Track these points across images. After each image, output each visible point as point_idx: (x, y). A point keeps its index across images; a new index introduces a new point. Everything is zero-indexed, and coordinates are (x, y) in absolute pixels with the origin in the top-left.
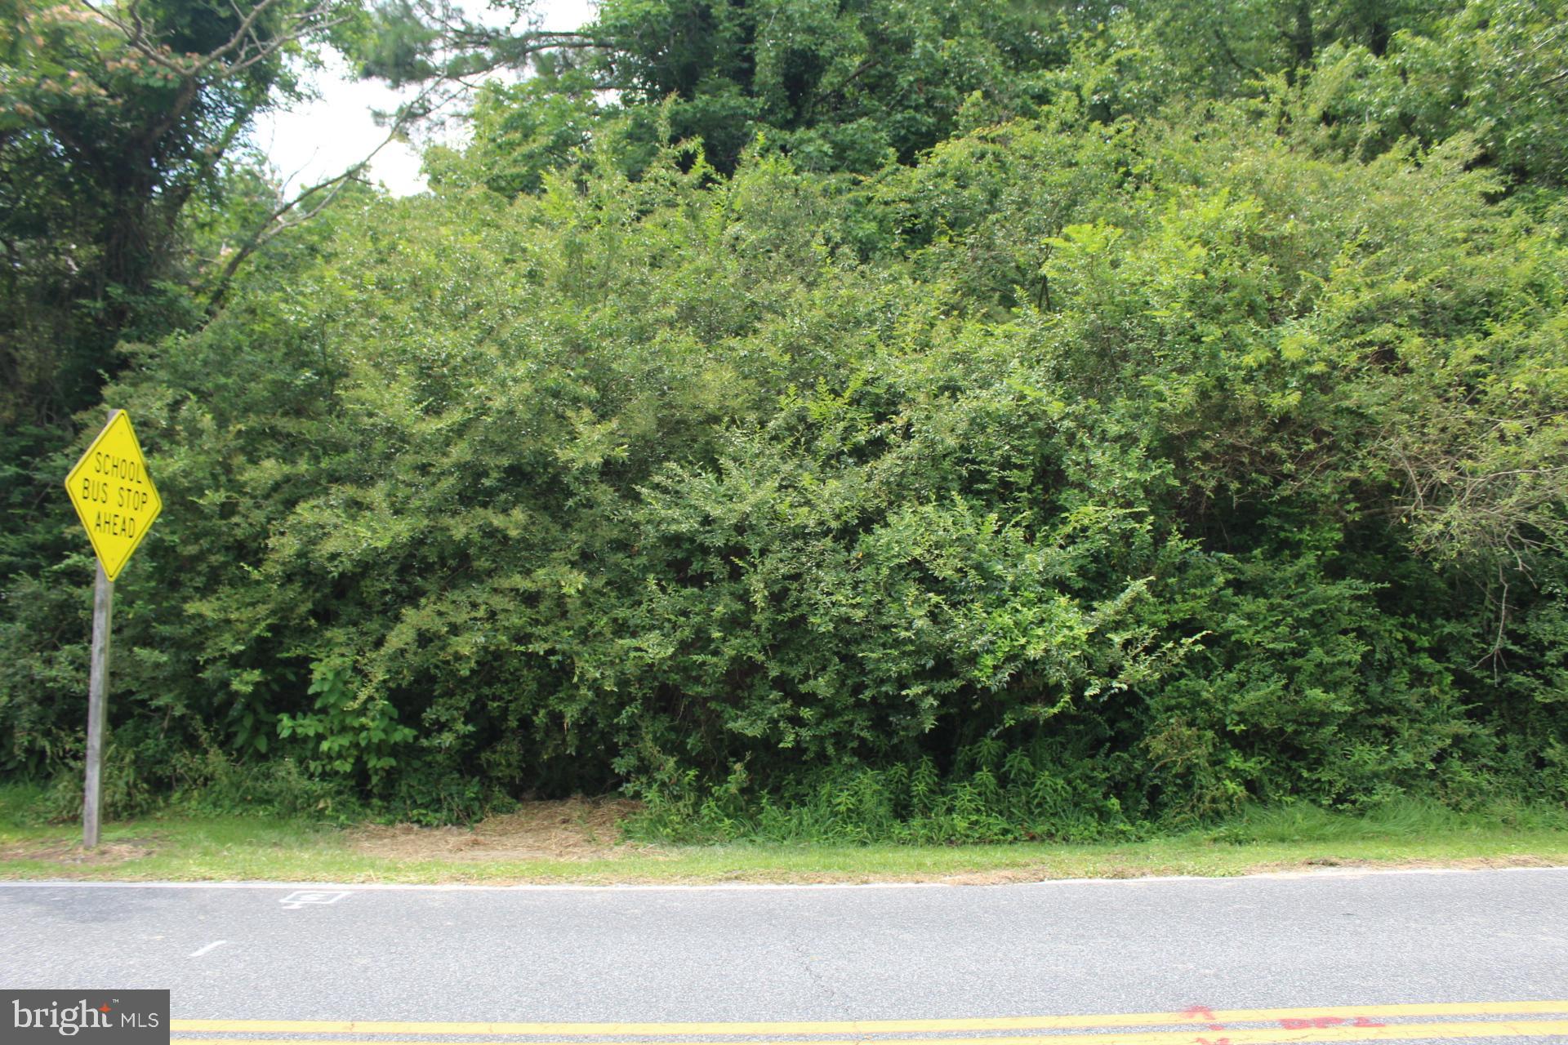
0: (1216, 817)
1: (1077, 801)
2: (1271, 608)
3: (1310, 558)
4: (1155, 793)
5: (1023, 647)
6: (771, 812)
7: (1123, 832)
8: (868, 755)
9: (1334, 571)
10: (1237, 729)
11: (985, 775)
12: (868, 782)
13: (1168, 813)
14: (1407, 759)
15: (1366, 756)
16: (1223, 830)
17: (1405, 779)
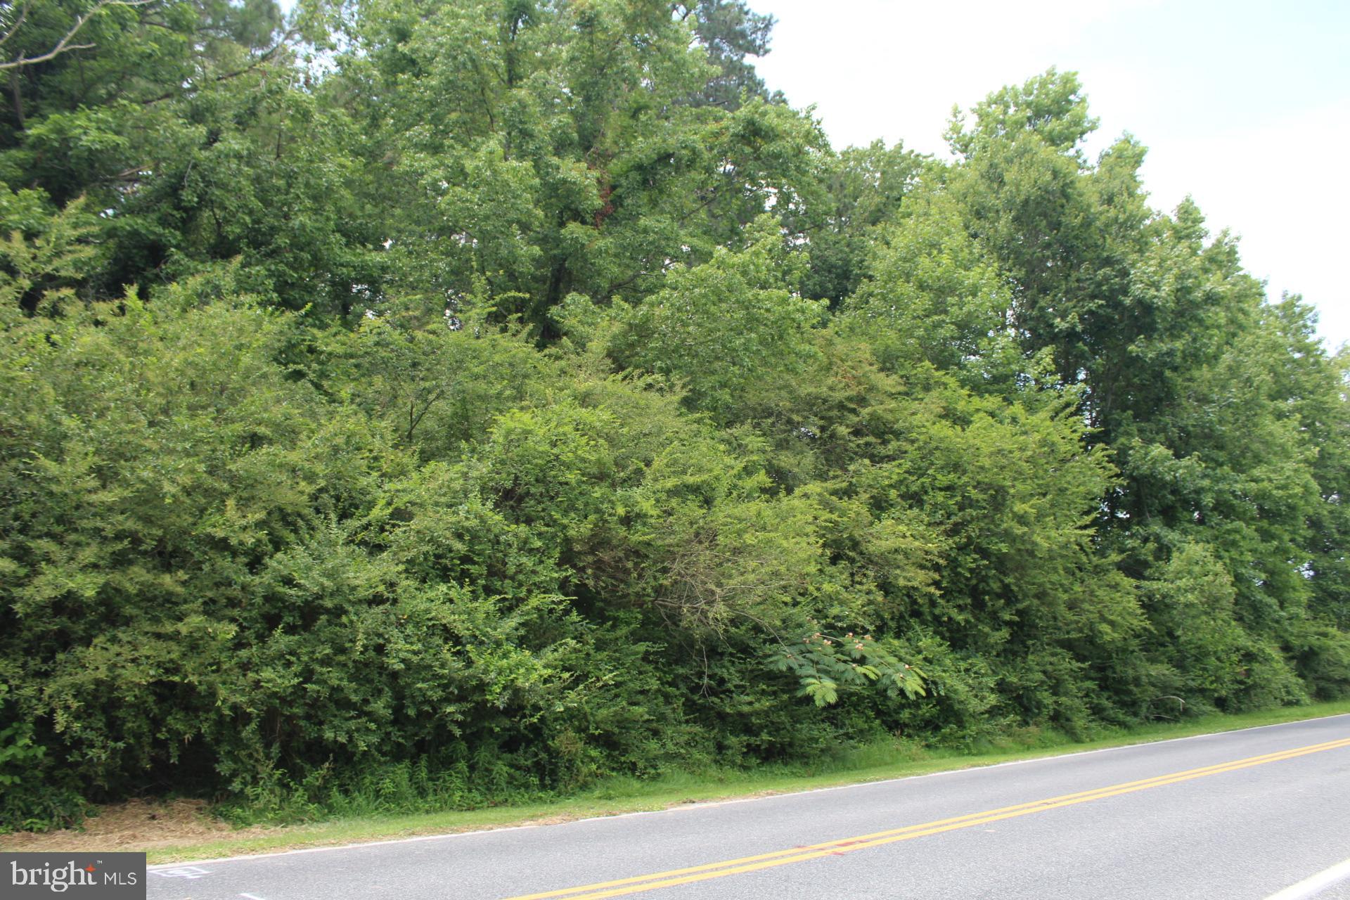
0: (584, 787)
1: (511, 780)
2: (610, 657)
3: (623, 631)
4: (553, 773)
5: (512, 681)
6: (336, 797)
7: (540, 798)
8: (398, 755)
9: (636, 638)
10: (597, 733)
11: (462, 765)
12: (401, 771)
13: (561, 785)
14: (671, 747)
15: (653, 746)
16: (597, 793)
17: (669, 757)
